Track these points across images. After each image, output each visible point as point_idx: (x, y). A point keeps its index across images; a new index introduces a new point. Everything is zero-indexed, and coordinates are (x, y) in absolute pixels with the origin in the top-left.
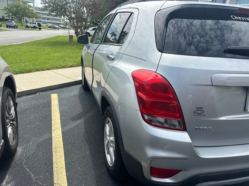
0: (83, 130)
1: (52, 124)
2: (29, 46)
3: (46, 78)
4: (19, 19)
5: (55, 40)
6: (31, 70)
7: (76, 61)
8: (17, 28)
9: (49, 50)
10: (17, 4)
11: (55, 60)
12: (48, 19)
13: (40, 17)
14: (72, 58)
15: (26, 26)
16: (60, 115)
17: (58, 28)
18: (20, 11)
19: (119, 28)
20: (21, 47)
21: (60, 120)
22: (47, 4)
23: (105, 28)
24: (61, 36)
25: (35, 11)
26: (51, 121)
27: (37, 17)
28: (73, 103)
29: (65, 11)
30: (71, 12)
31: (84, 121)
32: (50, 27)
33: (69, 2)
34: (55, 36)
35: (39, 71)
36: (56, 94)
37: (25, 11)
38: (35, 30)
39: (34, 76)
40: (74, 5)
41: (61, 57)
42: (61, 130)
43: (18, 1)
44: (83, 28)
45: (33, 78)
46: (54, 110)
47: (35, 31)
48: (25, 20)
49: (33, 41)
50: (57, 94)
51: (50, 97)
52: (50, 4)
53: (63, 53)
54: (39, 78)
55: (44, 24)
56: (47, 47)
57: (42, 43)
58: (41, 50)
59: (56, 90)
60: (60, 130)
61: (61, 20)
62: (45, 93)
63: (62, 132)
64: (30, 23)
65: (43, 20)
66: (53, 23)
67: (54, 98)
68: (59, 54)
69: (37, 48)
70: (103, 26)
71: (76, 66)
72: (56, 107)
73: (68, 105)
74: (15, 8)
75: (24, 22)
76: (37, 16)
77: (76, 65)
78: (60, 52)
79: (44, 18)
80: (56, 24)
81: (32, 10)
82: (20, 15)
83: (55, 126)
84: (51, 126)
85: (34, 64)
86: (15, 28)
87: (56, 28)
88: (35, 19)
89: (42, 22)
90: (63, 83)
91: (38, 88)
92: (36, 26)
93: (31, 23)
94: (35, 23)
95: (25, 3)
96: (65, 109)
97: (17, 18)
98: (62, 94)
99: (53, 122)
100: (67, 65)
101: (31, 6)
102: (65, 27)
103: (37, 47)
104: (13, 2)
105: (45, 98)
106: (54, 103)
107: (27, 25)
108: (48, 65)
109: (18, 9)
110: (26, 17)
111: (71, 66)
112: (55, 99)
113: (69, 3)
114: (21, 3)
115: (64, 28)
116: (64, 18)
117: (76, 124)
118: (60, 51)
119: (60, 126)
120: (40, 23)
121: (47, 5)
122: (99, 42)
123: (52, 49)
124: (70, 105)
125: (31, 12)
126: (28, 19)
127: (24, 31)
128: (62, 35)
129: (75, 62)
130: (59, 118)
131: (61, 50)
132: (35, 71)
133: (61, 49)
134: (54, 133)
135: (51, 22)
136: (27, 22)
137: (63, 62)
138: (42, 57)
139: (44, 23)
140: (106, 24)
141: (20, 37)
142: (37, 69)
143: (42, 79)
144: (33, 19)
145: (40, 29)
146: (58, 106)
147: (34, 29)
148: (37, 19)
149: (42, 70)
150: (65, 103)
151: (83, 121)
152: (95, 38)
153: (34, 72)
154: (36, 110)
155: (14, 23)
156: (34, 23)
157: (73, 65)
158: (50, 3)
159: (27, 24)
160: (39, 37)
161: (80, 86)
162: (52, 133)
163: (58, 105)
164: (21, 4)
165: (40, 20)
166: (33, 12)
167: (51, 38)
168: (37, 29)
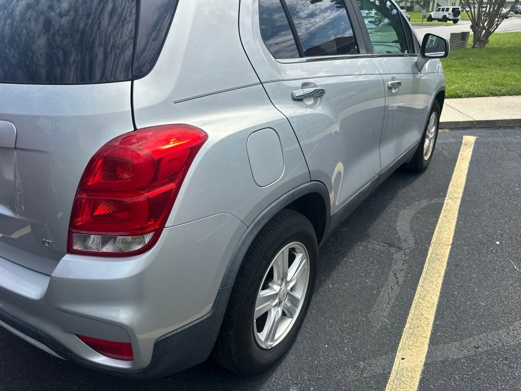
92: (448, 16)
93: (439, 11)
94: (448, 10)
107: (430, 15)
120: (458, 8)
145: (456, 21)
147: (443, 23)
156: (445, 8)
168: (448, 22)
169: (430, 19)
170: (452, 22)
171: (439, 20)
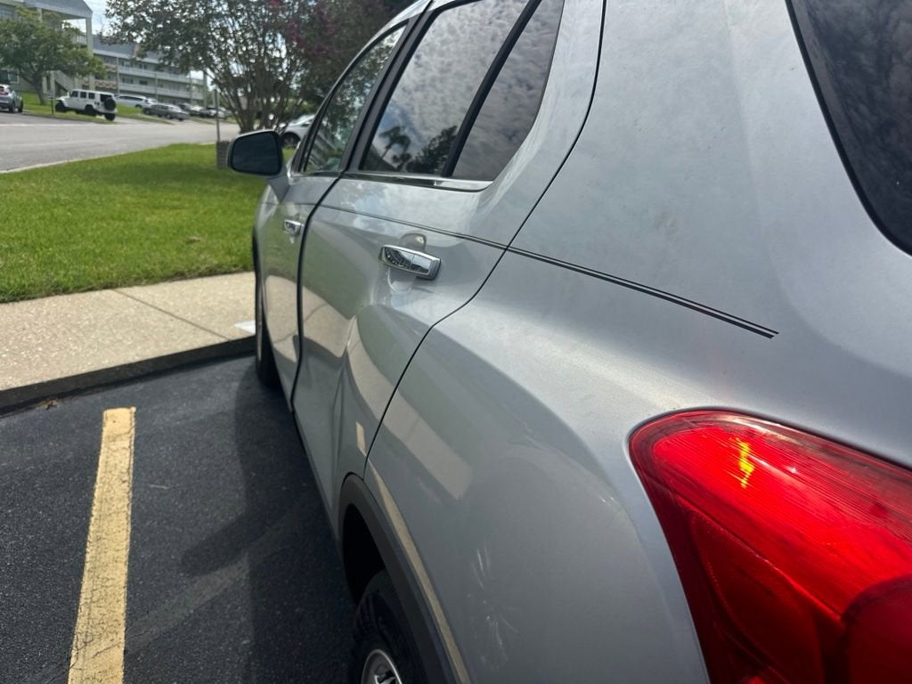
0: (244, 637)
1: (78, 600)
2: (48, 182)
3: (95, 325)
4: (31, 79)
5: (161, 160)
6: (30, 291)
7: (235, 250)
8: (20, 111)
9: (128, 198)
10: (26, 22)
11: (147, 244)
12: (144, 81)
13: (112, 75)
14: (220, 234)
15: (54, 105)
16: (133, 537)
17: (179, 116)
18: (37, 49)
19: (417, 110)
20: (15, 186)
21: (125, 570)
22: (132, 17)
23: (360, 110)
24: (187, 146)
25: (93, 51)
26: (80, 575)
27: (101, 72)
28: (204, 461)
29: (203, 49)
30: (227, 50)
31: (253, 575)
32: (148, 111)
33: (219, 13)
34: (165, 143)
35: (66, 291)
36: (129, 407)
37: (56, 49)
38: (89, 121)
39: (36, 318)
40: (237, 26)
41: (175, 231)
42: (123, 640)
43: (26, 10)
44: (271, 117)
45: (31, 327)
46: (105, 507)
47: (92, 125)
48: (56, 83)
49: (74, 164)
50: (134, 409)
51: (96, 425)
52: (142, 17)
53: (184, 212)
54: (59, 326)
55: (126, 98)
56: (125, 185)
57: (106, 171)
58: (97, 199)
59: (133, 387)
60: (116, 640)
61: (194, 85)
62: (78, 403)
63: (125, 652)
64: (71, 96)
65: (122, 86)
66: (162, 98)
67: (117, 433)
68: (169, 217)
69: (79, 191)
70: (348, 103)
71: (234, 269)
72: (118, 483)
73: (180, 475)
74: (14, 38)
75: (49, 88)
76: (99, 69)
77: (235, 266)
78: (174, 208)
79: (128, 79)
80: (174, 100)
81: (84, 46)
82: (34, 65)
83: (95, 612)
84: (73, 615)
85: (49, 262)
86: (11, 111)
87: (172, 116)
88: (91, 79)
89: (122, 91)
90: (165, 353)
91: (46, 379)
92: (95, 107)
93: (75, 94)
94: (92, 96)
95: (55, 19)
96: (161, 494)
97: (22, 76)
98: (155, 407)
99: (86, 584)
100: (194, 268)
101: (77, 31)
102: (207, 112)
103: (84, 186)
104: (10, 13)
105: (73, 431)
106: (112, 462)
107: (60, 101)
108: (112, 266)
109: (28, 41)
110: (59, 72)
111: (211, 271)
112: (120, 435)
113: (219, 16)
114: (40, 18)
115: (202, 115)
116: (205, 80)
117: (208, 595)
118: (176, 203)
119: (120, 609)
120: (110, 96)
121: (130, 20)
122: (336, 169)
123: (141, 197)
124: (186, 473)
125: (76, 52)
126: (64, 80)
127: (42, 123)
128: (192, 141)
129: (229, 253)
130: (124, 554)
131: (179, 199)
132: (48, 295)
133: (177, 195)
134: (81, 659)
135: (153, 92)
136: (60, 90)
137: (179, 250)
138: (94, 226)
139: (129, 95)
140: (362, 93)
141: (25, 145)
142: (58, 284)
143: (74, 331)
144: (86, 79)
145: (110, 117)
146: (126, 478)
147: (87, 117)
148: (101, 81)
149: (79, 289)
150: (166, 459)
151: (247, 572)
152: (313, 152)
153: (42, 297)
154: (12, 505)
155: (7, 94)
156: (85, 93)
157: (220, 266)
158: (144, 14)
159: (62, 99)
160: (101, 145)
161: (246, 363)
162: (73, 660)
163: (131, 471)
164: (38, 21)
165: (114, 83)
166: (86, 54)
167: (149, 153)
168: (98, 117)
169: (61, 107)
170: (103, 117)
171: (78, 111)
